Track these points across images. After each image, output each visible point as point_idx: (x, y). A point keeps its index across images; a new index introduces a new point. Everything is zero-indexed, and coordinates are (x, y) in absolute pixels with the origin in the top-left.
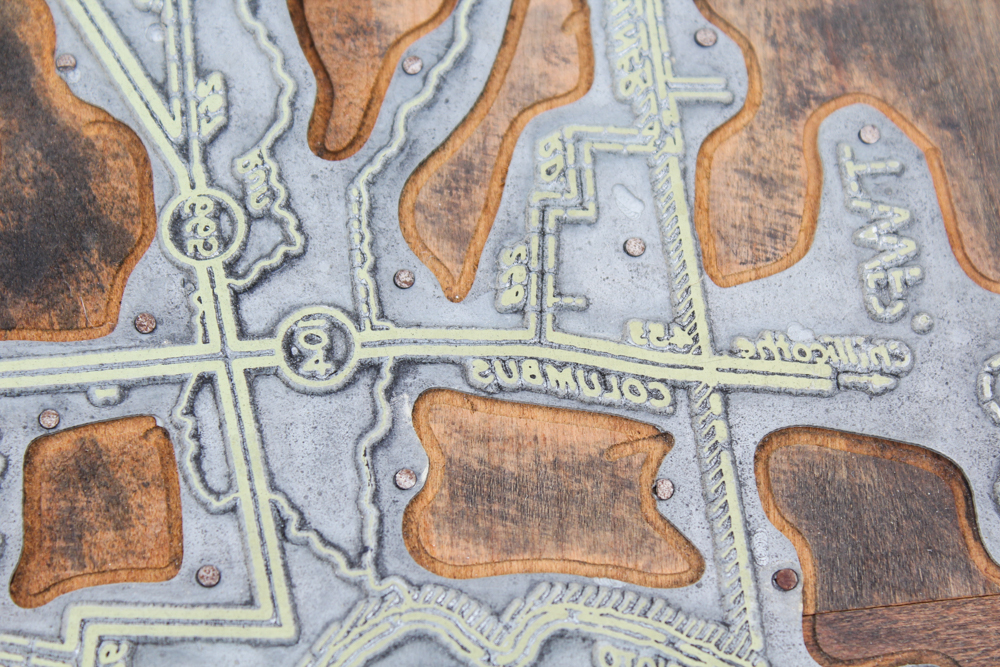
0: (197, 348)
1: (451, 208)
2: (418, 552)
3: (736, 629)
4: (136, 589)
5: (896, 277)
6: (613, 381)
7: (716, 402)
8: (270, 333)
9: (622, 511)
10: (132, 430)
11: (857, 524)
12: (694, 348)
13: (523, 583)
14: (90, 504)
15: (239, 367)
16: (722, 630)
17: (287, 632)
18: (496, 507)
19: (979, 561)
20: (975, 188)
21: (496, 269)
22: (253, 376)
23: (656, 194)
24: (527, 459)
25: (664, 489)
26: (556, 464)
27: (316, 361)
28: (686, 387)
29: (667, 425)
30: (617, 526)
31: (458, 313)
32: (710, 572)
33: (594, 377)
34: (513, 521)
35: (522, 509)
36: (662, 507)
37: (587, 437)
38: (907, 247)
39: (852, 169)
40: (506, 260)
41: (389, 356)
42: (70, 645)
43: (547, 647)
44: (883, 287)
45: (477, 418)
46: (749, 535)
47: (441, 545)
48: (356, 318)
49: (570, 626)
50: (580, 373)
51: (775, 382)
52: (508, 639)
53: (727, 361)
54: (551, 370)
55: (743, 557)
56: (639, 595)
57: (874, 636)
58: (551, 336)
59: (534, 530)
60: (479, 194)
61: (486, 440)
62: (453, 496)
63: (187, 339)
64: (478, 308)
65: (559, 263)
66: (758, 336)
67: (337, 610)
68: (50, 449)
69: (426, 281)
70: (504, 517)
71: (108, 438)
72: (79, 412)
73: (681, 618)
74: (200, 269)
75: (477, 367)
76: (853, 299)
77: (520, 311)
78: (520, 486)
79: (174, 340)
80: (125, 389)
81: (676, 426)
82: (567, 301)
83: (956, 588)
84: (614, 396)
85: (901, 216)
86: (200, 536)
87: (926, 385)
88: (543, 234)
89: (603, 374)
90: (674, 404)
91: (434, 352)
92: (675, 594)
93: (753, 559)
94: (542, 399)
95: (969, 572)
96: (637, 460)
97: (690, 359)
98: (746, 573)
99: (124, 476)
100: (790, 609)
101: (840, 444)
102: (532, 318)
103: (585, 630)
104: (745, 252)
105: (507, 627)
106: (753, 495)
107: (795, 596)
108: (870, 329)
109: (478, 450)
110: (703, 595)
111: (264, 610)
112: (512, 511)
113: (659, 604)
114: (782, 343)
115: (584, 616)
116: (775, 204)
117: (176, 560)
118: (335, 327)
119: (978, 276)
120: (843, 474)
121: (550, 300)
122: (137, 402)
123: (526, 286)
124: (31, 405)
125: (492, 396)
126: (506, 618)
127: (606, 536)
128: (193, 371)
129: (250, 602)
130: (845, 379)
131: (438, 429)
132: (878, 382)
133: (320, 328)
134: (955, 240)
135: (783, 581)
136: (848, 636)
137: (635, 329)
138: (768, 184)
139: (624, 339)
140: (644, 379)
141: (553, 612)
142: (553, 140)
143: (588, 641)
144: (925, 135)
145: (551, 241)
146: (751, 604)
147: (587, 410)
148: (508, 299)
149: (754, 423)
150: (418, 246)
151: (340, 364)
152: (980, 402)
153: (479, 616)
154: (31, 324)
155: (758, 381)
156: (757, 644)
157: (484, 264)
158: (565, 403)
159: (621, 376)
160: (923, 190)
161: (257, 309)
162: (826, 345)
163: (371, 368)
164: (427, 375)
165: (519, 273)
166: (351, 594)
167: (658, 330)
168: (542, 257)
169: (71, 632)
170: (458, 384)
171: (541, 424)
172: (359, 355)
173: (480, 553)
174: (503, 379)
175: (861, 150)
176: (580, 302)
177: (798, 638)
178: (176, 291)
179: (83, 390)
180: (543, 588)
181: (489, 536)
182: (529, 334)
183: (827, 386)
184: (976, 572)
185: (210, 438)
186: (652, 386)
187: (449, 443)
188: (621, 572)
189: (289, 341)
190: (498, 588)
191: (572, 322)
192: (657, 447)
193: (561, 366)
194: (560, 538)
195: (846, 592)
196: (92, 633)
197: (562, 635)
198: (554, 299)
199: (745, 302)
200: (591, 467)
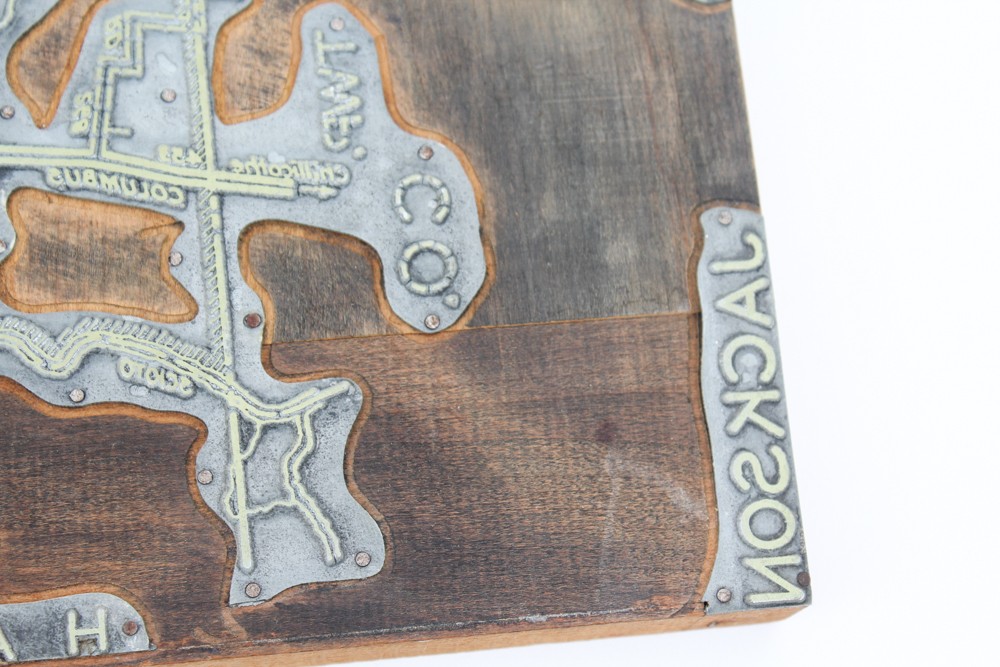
1: (44, 65)
3: (215, 352)
5: (344, 122)
6: (145, 185)
7: (214, 202)
9: (146, 272)
11: (305, 286)
12: (202, 165)
13: (74, 318)
16: (205, 351)
18: (61, 267)
19: (386, 313)
20: (407, 64)
21: (71, 108)
23: (186, 60)
24: (84, 237)
25: (176, 259)
26: (104, 240)
28: (195, 191)
29: (180, 216)
30: (143, 282)
31: (43, 136)
32: (202, 314)
33: (132, 183)
34: (72, 277)
35: (78, 269)
36: (173, 271)
37: (126, 223)
38: (354, 102)
39: (321, 47)
40: (78, 101)
43: (87, 359)
44: (335, 128)
45: (51, 208)
46: (230, 290)
47: (21, 291)
49: (103, 346)
50: (123, 180)
51: (255, 190)
52: (61, 353)
53: (224, 175)
54: (103, 177)
55: (224, 304)
56: (151, 328)
57: (310, 359)
58: (105, 153)
59: (86, 281)
60: (64, 56)
61: (57, 222)
62: (32, 259)
64: (56, 134)
65: (115, 104)
66: (247, 158)
69: (23, 114)
70: (65, 274)
73: (179, 343)
75: (52, 173)
76: (314, 135)
77: (86, 137)
78: (78, 255)
81: (188, 217)
82: (118, 131)
83: (368, 330)
84: (144, 196)
85: (352, 81)
87: (358, 195)
88: (105, 85)
89: (139, 181)
90: (186, 202)
91: (23, 162)
92: (177, 328)
93: (231, 306)
94: (96, 197)
95: (378, 319)
96: (159, 240)
97: (199, 172)
98: (225, 315)
100: (252, 340)
101: (300, 233)
102: (93, 141)
103: (112, 349)
104: (245, 102)
105: (60, 346)
106: (234, 264)
107: (259, 331)
108: (324, 156)
109: (51, 229)
110: (196, 329)
112: (71, 271)
113: (164, 333)
114: (262, 164)
115: (113, 340)
116: (268, 71)
119: (402, 124)
120: (299, 252)
121: (106, 130)
123: (90, 121)
125: (63, 193)
126: (60, 340)
127: (135, 289)
130: (303, 189)
131: (24, 214)
132: (325, 192)
134: (388, 100)
135: (251, 321)
136: (293, 359)
137: (163, 151)
138: (265, 56)
139: (156, 158)
140: (166, 185)
141: (92, 336)
142: (116, 20)
143: (115, 356)
144: (377, 26)
145: (110, 91)
146: (226, 335)
147: (127, 205)
148: (78, 128)
149: (240, 217)
150: (18, 90)
152: (394, 208)
153: (41, 337)
155: (243, 189)
156: (228, 361)
157: (63, 104)
158: (112, 200)
159: (151, 183)
160: (369, 64)
162: (292, 166)
164: (19, 178)
165: (86, 110)
167: (178, 152)
168: (103, 101)
170: (39, 185)
171: (96, 213)
173: (47, 297)
174: (70, 182)
175: (330, 36)
176: (127, 132)
177: (257, 359)
180: (86, 321)
181: (54, 286)
182: (90, 152)
183: (290, 193)
184: (382, 320)
186: (171, 189)
187: (32, 224)
188: (143, 313)
190: (56, 318)
191: (121, 145)
192: (174, 231)
193: (110, 175)
194: (103, 289)
195: (293, 330)
197: (97, 352)
198: (109, 129)
199: (241, 135)
200: (127, 243)
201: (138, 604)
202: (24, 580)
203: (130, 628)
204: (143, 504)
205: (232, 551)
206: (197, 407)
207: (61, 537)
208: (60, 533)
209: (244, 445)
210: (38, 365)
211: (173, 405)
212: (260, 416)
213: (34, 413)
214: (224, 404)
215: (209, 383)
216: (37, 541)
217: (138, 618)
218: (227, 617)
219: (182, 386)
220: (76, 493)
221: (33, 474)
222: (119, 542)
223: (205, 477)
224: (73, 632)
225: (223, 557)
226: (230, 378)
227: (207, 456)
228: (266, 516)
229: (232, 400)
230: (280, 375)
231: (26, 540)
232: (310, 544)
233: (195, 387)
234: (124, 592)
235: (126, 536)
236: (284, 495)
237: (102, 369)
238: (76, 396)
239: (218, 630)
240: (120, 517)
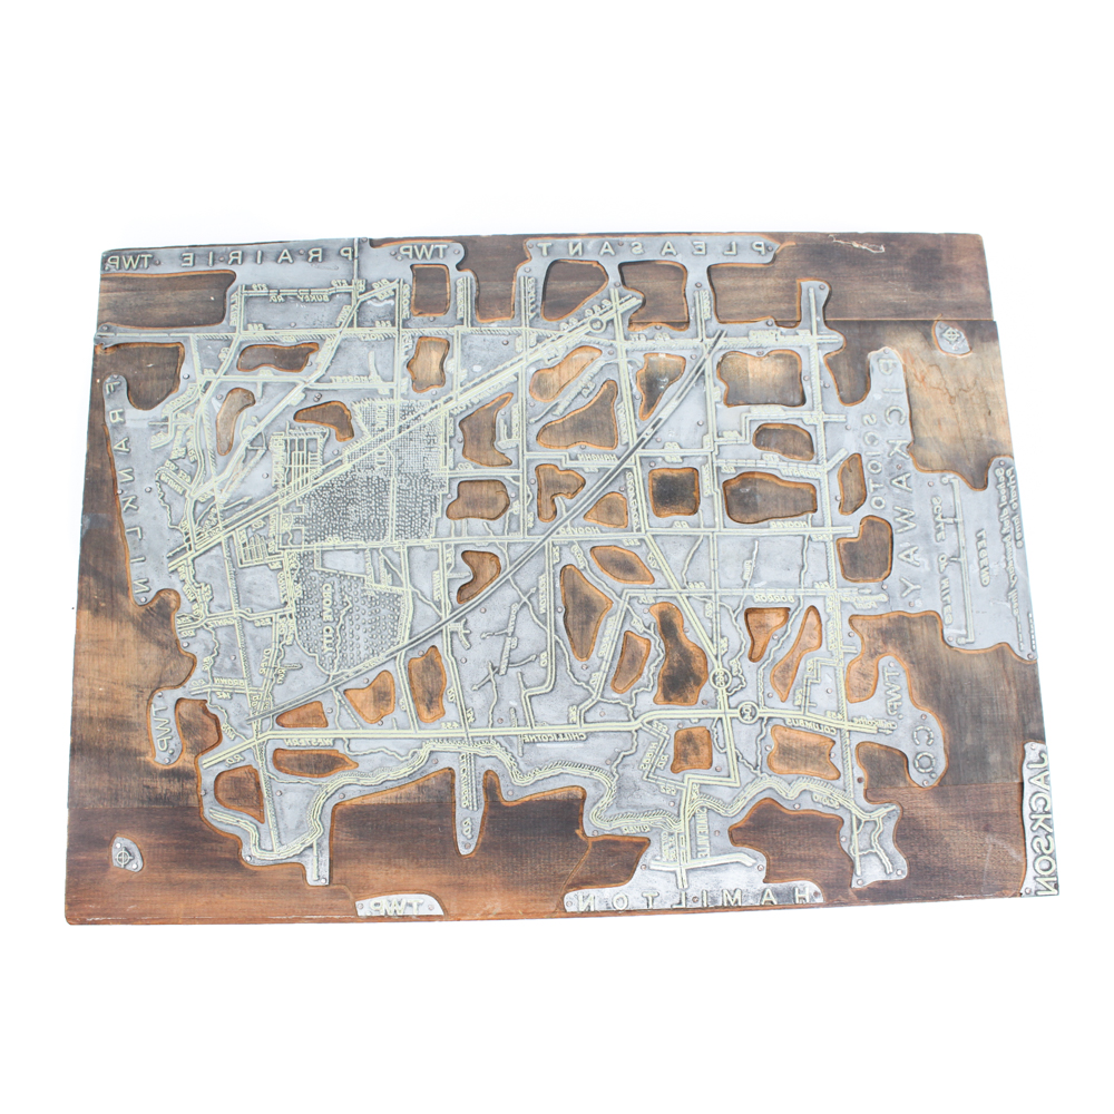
0: (718, 711)
1: (783, 676)
2: (770, 766)
3: (847, 792)
4: (701, 771)
5: (895, 704)
6: (822, 726)
7: (847, 734)
8: (736, 708)
9: (821, 760)
10: (700, 730)
11: (879, 767)
12: (843, 719)
13: (796, 777)
14: (690, 748)
15: (728, 716)
16: (844, 792)
17: (738, 785)
18: (790, 757)
19: (908, 778)
20: (917, 681)
21: (794, 694)
22: (732, 719)
23: (836, 677)
24: (799, 745)
25: (832, 755)
26: (806, 747)
27: (748, 716)
28: (840, 730)
29: (834, 739)
30: (820, 763)
31: (784, 706)
32: (842, 777)
33: (817, 725)
34: (794, 760)
35: (797, 757)
36: (831, 760)
37: (814, 740)
38: (899, 696)
39: (887, 674)
40: (797, 692)
41: (766, 716)
42: (685, 784)
43: (801, 793)
44: (892, 706)
45: (787, 733)
46: (853, 768)
47: (776, 765)
48: (758, 705)
49: (807, 788)
50: (814, 724)
51: (862, 730)
52: (792, 790)
53: (851, 724)
54: (806, 723)
55: (851, 774)
56: (824, 782)
57: (881, 795)
58: (807, 714)
59: (799, 761)
60: (791, 673)
61: (788, 739)
62: (780, 753)
63: (716, 707)
64: (788, 704)
65: (810, 694)
66: (859, 717)
67: (750, 780)
68: (680, 733)
69: (776, 697)
70: (792, 759)
71: (695, 732)
72: (688, 725)
73: (834, 788)
74: (720, 689)
75: (788, 721)
76: (884, 709)
77: (800, 706)
78: (796, 751)
79: (713, 708)
80: (700, 719)
81: (837, 739)
82: (812, 704)
83: (902, 785)
84: (822, 730)
85: (898, 688)
86: (717, 759)
87: (900, 733)
88: (807, 686)
89: (819, 725)
90: (837, 733)
91: (778, 716)
92: (833, 782)
93: (853, 775)
94: (803, 730)
95: (905, 781)
96: (826, 747)
97: (842, 722)
98: (851, 778)
99: (698, 742)
100: (861, 787)
101: (878, 747)
102: (803, 708)
103: (811, 789)
104: (857, 694)
105: (792, 788)
106: (854, 759)
107: (862, 784)
108: (887, 717)
109: (786, 741)
110: (839, 783)
111: (732, 779)
112: (794, 758)
113: (829, 784)
114: (865, 720)
115: (812, 786)
116: (866, 681)
117: (711, 764)
118: (753, 707)
119: (915, 704)
120: (877, 754)
121: (808, 704)
122: (702, 723)
123: (802, 700)
124: (676, 722)
125: (792, 728)
126: (792, 785)
127: (817, 766)
128: (717, 716)
129: (729, 776)
130: (880, 730)
131: (777, 735)
132: (888, 732)
133: (749, 707)
134: (911, 694)
135: (860, 780)
136: (874, 795)
137: (828, 713)
138: (864, 676)
139: (825, 715)
140: (830, 727)
141: (803, 784)
142: (811, 661)
143: (811, 792)
144: (906, 665)
145: (809, 688)
146: (851, 786)
147: (814, 733)
148: (797, 703)
149: (856, 739)
150: (774, 686)
151: (754, 717)
152: (913, 738)
153: (785, 784)
154: (676, 699)
155: (858, 729)
156: (852, 796)
157: (791, 693)
158: (809, 731)
159: (824, 725)
160: (904, 681)
161: (733, 701)
162: (876, 721)
163: (762, 719)
164: (776, 721)
165: (800, 696)
166: (754, 776)
167: (834, 714)
168: (806, 692)
169: (686, 781)
170: (783, 724)
171: (803, 736)
172: (758, 715)
173: (785, 768)
174: (794, 724)
175: (890, 669)
176: (815, 705)
177: (862, 795)
178: (713, 695)
179: (689, 719)
180: (801, 778)
181: (788, 764)
182: (802, 713)
183: (875, 732)
184: (907, 781)
185: (720, 734)
186: (832, 728)
187: (780, 739)
188: (820, 775)
189: (741, 710)
190: (790, 777)
191: (812, 710)
192: (831, 744)
193: (809, 722)
194: (805, 766)
195: (875, 784)
196: (691, 781)
197: (805, 791)
198: (807, 704)
199: (856, 708)
200: (814, 748)
201: (820, 885)
202: (779, 875)
203: (816, 894)
204: (820, 849)
205: (853, 867)
206: (841, 813)
207: (791, 859)
208: (791, 858)
209: (858, 828)
210: (783, 794)
211: (832, 812)
212: (864, 818)
213: (781, 812)
214: (850, 812)
215: (846, 804)
216: (783, 860)
217: (819, 891)
218: (850, 892)
219: (836, 805)
220: (797, 843)
221: (781, 835)
222: (813, 862)
223: (843, 839)
224: (797, 895)
225: (849, 869)
226: (853, 803)
227: (845, 831)
228: (864, 855)
229: (854, 811)
230: (869, 801)
231: (779, 860)
232: (881, 867)
233: (840, 805)
234: (814, 881)
235: (814, 860)
236: (872, 847)
237: (807, 797)
238: (797, 806)
239: (847, 896)
240: (812, 852)
